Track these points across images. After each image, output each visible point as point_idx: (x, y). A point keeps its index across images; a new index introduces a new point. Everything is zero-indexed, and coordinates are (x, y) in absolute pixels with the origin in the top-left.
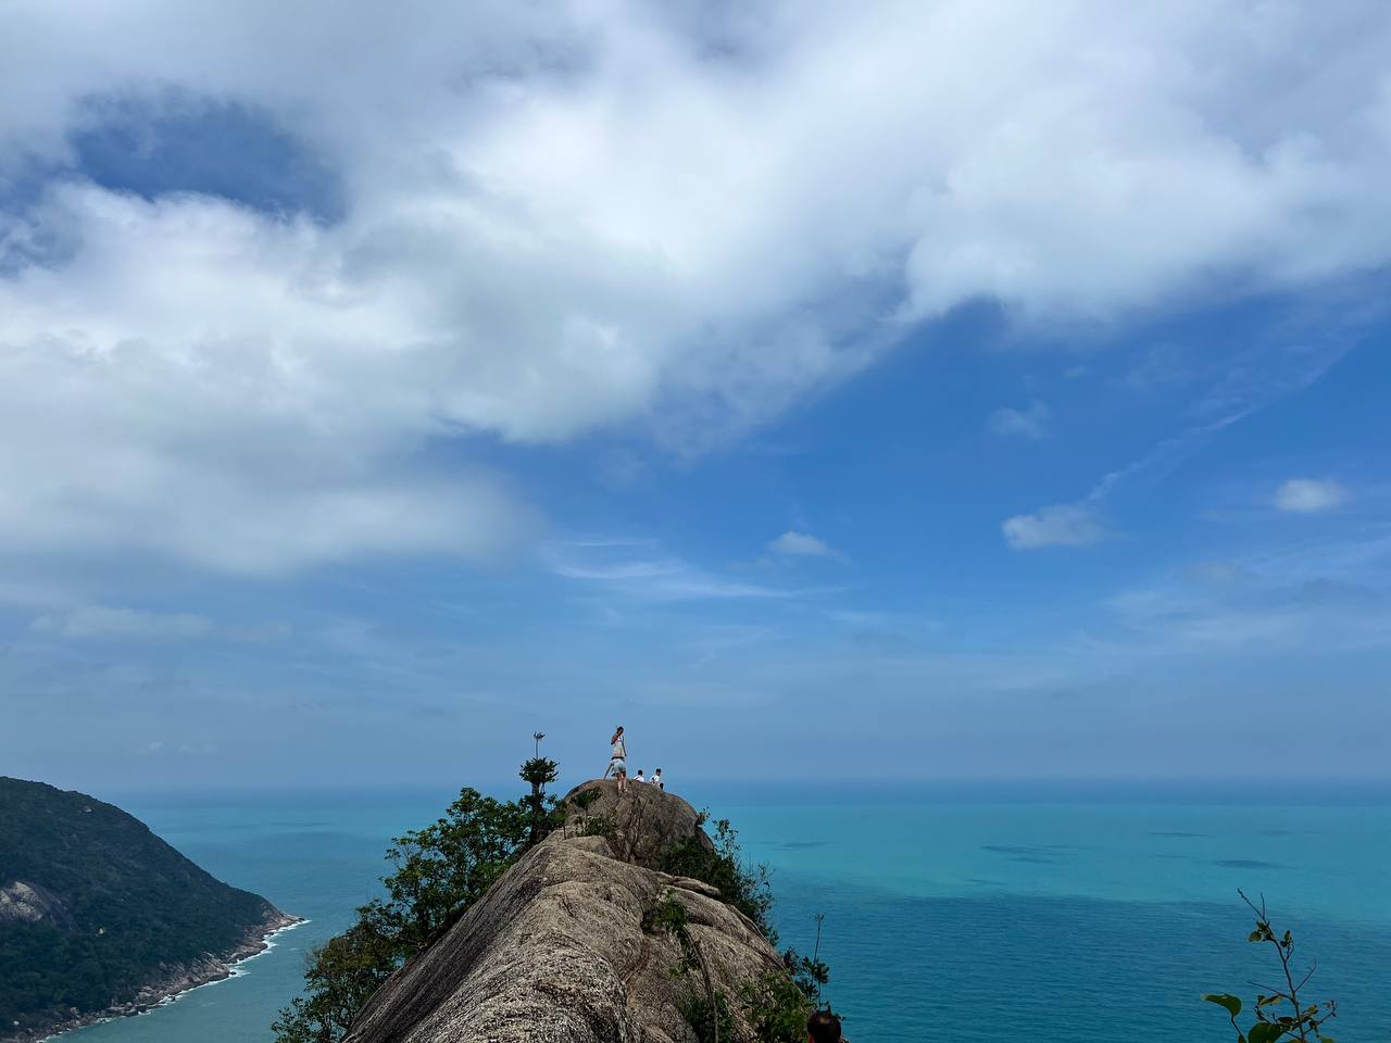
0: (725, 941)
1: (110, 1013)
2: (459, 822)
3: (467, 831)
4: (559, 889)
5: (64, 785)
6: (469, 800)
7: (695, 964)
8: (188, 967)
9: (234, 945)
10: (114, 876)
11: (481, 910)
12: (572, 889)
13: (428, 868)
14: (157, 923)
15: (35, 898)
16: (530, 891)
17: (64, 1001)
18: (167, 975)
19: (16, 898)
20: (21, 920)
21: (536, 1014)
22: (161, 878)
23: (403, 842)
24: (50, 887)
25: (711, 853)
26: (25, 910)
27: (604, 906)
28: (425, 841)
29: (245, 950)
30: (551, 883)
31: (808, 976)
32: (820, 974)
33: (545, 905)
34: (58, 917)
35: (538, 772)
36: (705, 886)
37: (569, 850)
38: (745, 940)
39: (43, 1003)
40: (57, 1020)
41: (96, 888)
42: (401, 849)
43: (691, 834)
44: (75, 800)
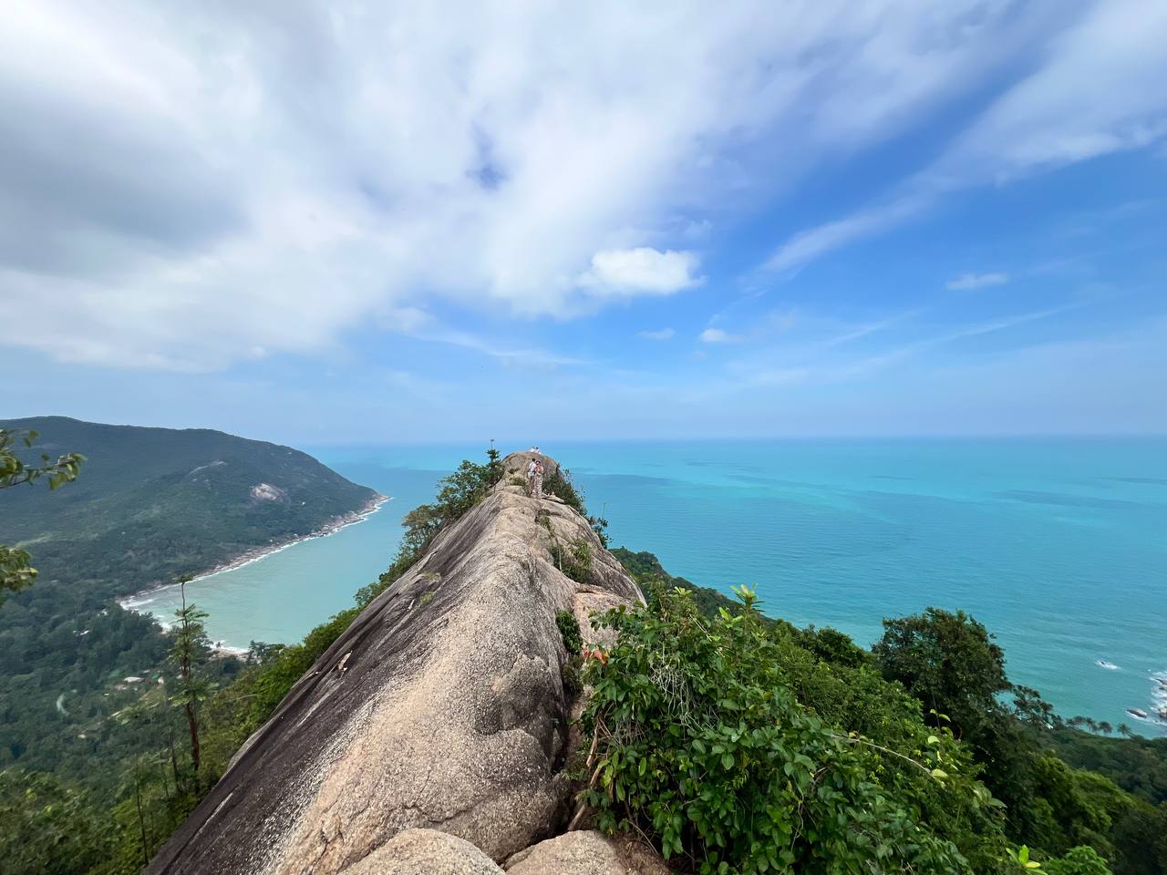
0: (564, 522)
1: (312, 536)
2: (463, 473)
3: (467, 477)
4: (506, 511)
5: (278, 443)
6: (466, 465)
7: (553, 536)
8: (343, 516)
9: (363, 508)
10: (306, 481)
11: (477, 513)
12: (511, 511)
13: (453, 491)
14: (327, 500)
15: (271, 490)
16: (496, 511)
17: (291, 531)
18: (334, 520)
19: (264, 491)
20: (267, 500)
21: (507, 565)
22: (326, 481)
23: (442, 481)
24: (278, 486)
25: (562, 481)
26: (269, 495)
27: (522, 517)
28: (450, 480)
29: (367, 510)
30: (504, 508)
31: (599, 525)
32: (605, 524)
33: (502, 518)
34: (283, 497)
35: (493, 454)
36: (558, 499)
37: (505, 492)
38: (572, 520)
39: (282, 532)
40: (288, 539)
41: (298, 486)
42: (441, 484)
43: (554, 472)
44: (283, 450)
